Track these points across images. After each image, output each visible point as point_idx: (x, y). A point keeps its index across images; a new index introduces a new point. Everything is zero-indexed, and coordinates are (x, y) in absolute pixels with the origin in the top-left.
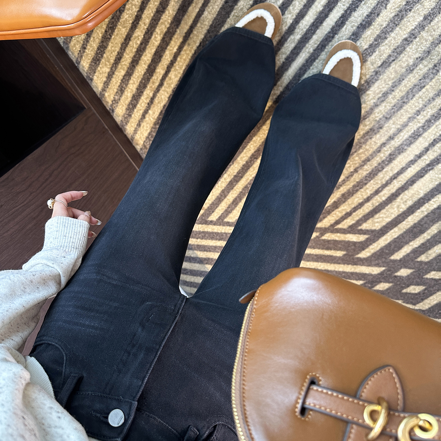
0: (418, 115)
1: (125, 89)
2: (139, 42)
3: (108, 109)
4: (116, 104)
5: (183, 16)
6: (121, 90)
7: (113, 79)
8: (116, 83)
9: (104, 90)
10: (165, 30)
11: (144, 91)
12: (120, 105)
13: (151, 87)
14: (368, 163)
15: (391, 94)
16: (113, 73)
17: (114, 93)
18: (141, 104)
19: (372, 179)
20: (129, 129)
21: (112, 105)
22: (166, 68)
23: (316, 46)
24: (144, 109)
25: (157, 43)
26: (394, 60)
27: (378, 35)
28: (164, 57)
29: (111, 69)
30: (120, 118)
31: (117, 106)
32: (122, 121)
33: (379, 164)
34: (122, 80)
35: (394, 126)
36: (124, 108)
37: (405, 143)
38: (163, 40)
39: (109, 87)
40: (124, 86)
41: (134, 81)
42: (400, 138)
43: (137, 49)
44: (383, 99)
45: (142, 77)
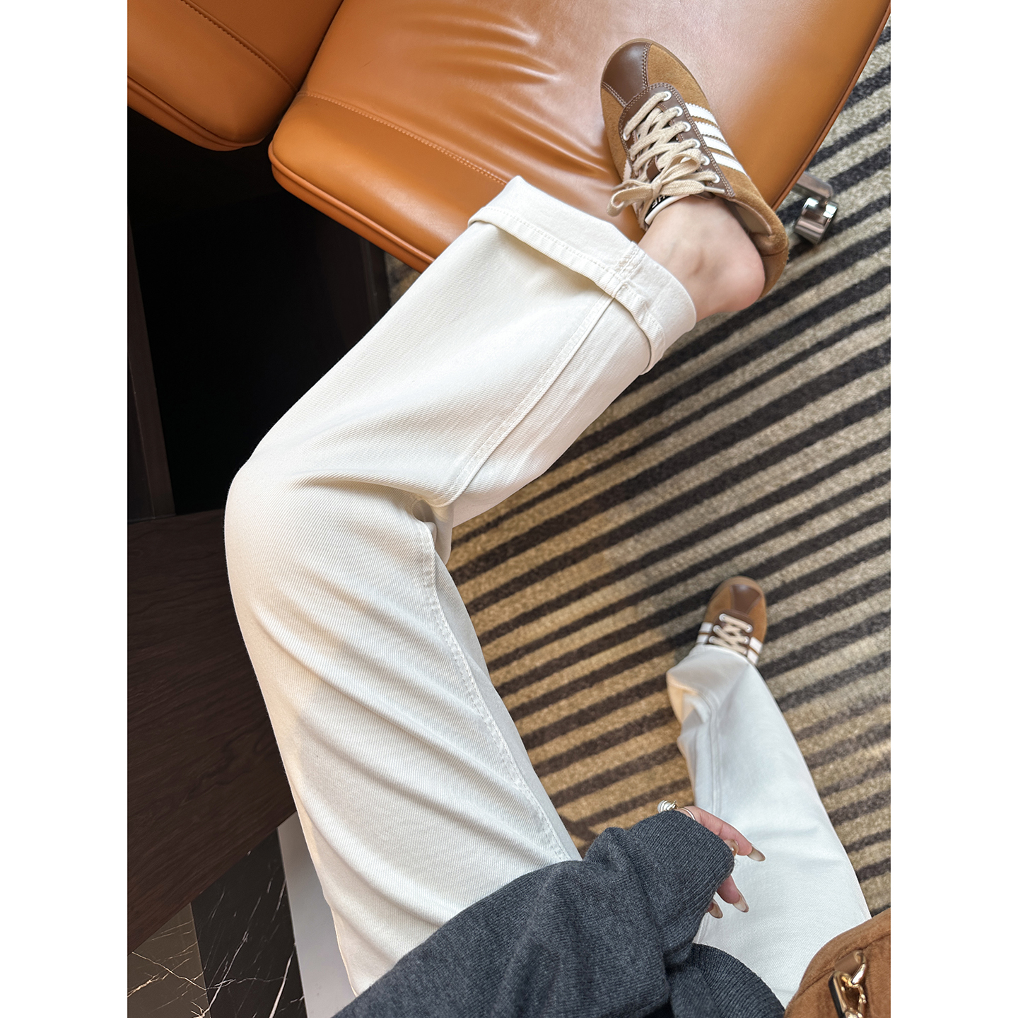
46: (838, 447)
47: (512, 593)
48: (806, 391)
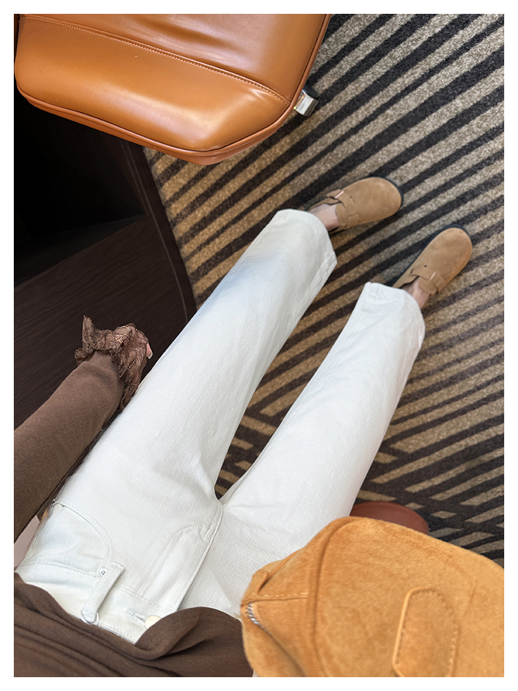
0: (491, 347)
1: (197, 208)
2: (230, 168)
3: (170, 221)
4: (181, 219)
5: (289, 160)
6: (192, 207)
7: (187, 194)
8: (189, 199)
9: (172, 200)
10: (264, 167)
11: (218, 217)
12: (186, 222)
13: (227, 216)
14: (426, 377)
15: (473, 316)
16: (189, 188)
17: (183, 208)
18: (210, 229)
19: (425, 396)
20: (186, 250)
21: (175, 219)
22: (251, 204)
23: (417, 241)
24: (211, 235)
25: (250, 176)
26: (487, 285)
27: (481, 256)
28: (254, 192)
29: (189, 182)
30: (181, 235)
31: (181, 221)
32: (181, 238)
33: (437, 383)
34: (197, 198)
35: (464, 349)
36: (189, 227)
37: (470, 370)
38: (259, 175)
39: (180, 200)
40: (197, 204)
41: (210, 204)
42: (467, 364)
43: (226, 173)
44: (463, 317)
45: (221, 202)
46: (422, 163)
48: (400, 125)
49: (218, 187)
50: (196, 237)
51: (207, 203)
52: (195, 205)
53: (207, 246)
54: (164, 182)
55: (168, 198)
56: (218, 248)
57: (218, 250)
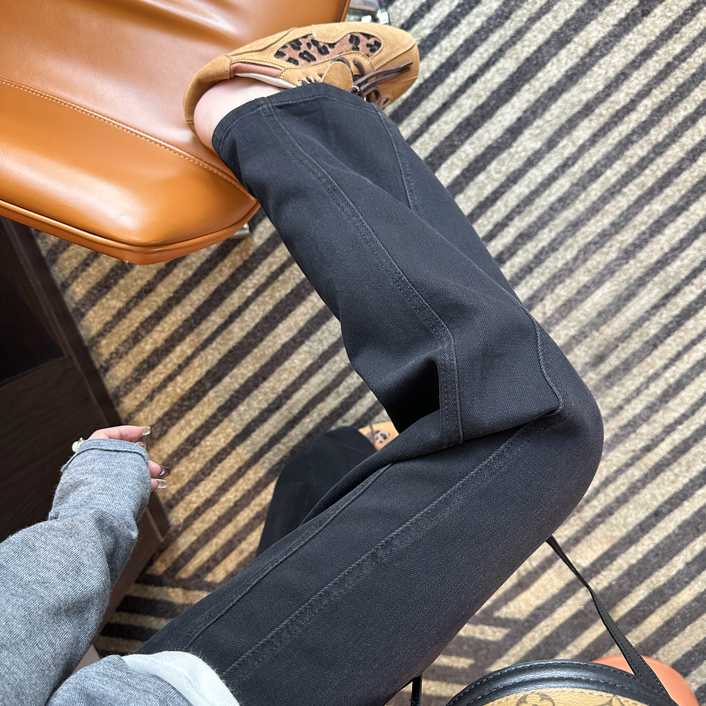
1: (143, 337)
2: (190, 273)
3: (98, 366)
4: (117, 360)
6: (136, 338)
8: (128, 327)
9: (102, 334)
11: (178, 345)
12: (126, 361)
13: (193, 340)
16: (129, 311)
17: (120, 342)
20: (128, 403)
21: (107, 361)
22: (227, 317)
24: (169, 372)
28: (228, 300)
29: (128, 304)
30: (117, 383)
31: (118, 363)
32: (118, 387)
34: (141, 324)
36: (131, 368)
39: (114, 331)
40: (143, 333)
41: (164, 328)
45: (180, 323)
47: (221, 421)
49: (173, 302)
50: (144, 381)
51: (159, 328)
52: (139, 334)
53: (164, 391)
54: (87, 310)
55: (93, 332)
56: (183, 390)
57: (183, 393)
